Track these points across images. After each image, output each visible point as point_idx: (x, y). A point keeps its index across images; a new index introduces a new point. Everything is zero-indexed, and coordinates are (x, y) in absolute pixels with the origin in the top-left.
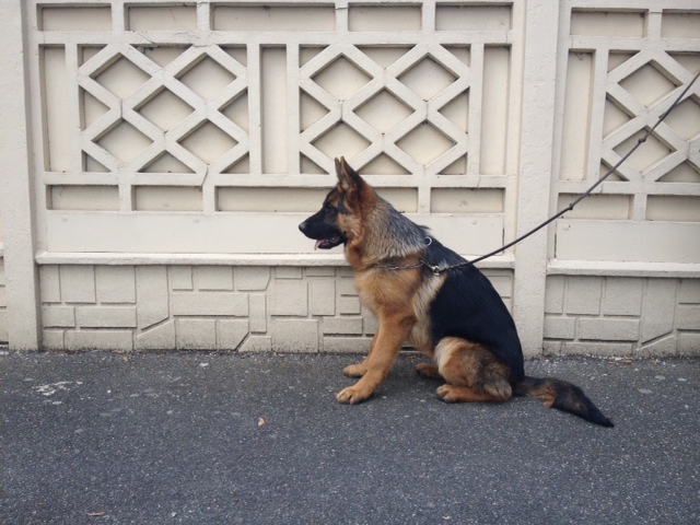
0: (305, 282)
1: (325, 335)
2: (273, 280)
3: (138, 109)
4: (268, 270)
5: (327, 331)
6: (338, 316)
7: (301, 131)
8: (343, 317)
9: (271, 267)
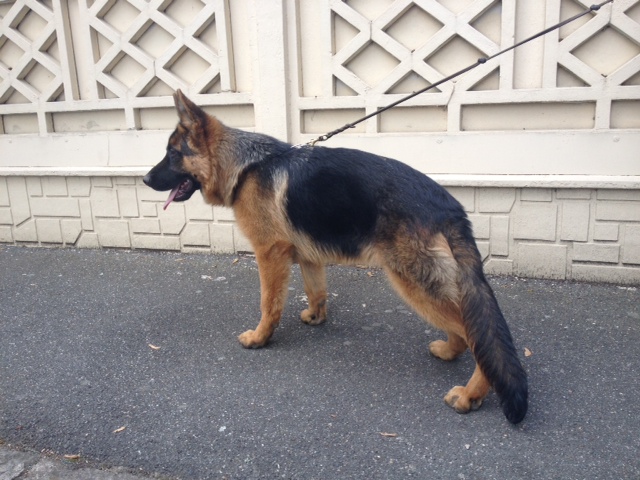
0: (554, 204)
1: (574, 261)
2: (518, 203)
3: (386, 30)
4: (513, 192)
5: (576, 258)
6: (591, 243)
7: (560, 40)
8: (597, 244)
9: (517, 188)
